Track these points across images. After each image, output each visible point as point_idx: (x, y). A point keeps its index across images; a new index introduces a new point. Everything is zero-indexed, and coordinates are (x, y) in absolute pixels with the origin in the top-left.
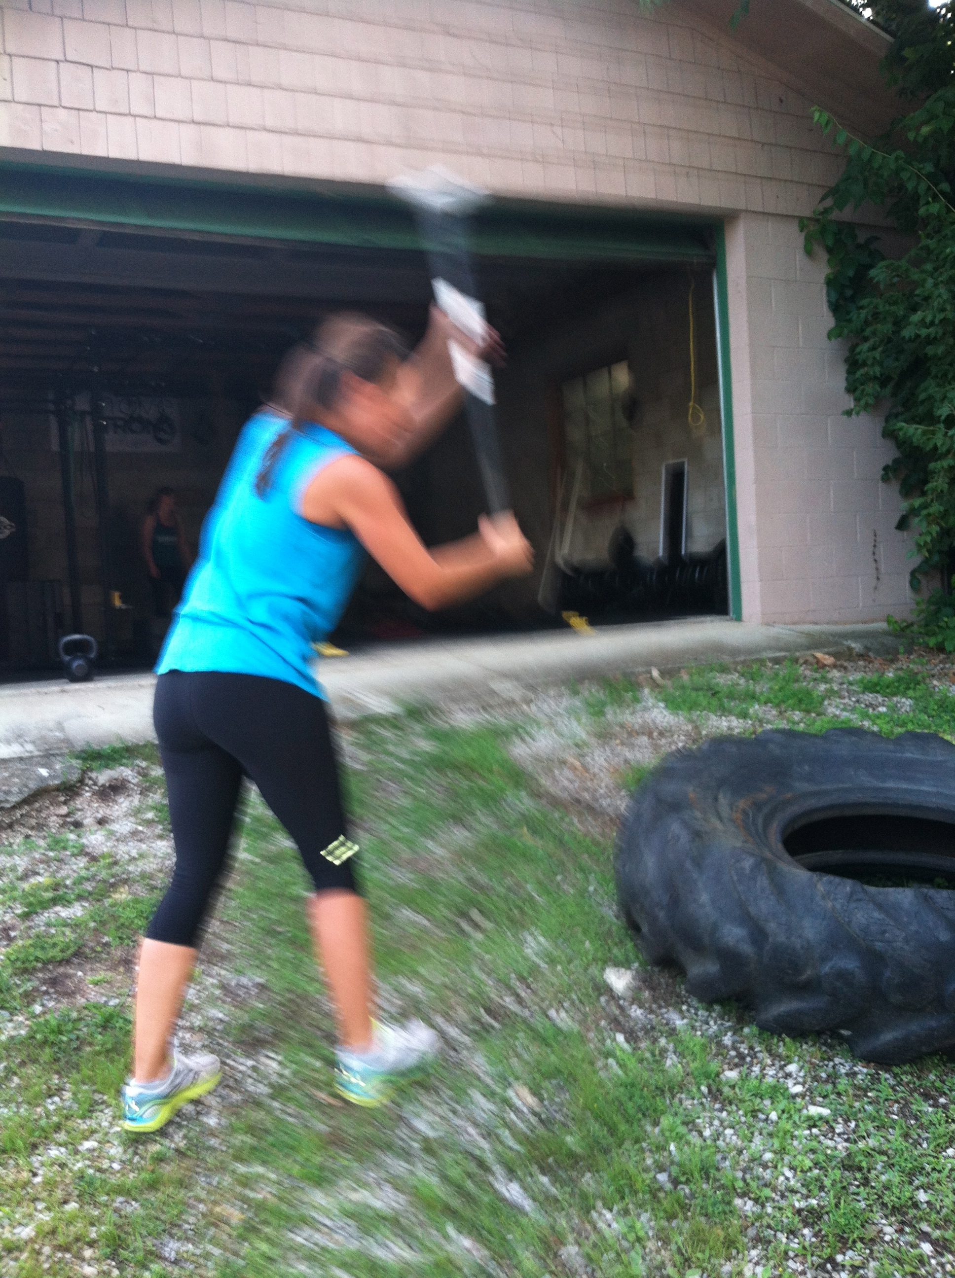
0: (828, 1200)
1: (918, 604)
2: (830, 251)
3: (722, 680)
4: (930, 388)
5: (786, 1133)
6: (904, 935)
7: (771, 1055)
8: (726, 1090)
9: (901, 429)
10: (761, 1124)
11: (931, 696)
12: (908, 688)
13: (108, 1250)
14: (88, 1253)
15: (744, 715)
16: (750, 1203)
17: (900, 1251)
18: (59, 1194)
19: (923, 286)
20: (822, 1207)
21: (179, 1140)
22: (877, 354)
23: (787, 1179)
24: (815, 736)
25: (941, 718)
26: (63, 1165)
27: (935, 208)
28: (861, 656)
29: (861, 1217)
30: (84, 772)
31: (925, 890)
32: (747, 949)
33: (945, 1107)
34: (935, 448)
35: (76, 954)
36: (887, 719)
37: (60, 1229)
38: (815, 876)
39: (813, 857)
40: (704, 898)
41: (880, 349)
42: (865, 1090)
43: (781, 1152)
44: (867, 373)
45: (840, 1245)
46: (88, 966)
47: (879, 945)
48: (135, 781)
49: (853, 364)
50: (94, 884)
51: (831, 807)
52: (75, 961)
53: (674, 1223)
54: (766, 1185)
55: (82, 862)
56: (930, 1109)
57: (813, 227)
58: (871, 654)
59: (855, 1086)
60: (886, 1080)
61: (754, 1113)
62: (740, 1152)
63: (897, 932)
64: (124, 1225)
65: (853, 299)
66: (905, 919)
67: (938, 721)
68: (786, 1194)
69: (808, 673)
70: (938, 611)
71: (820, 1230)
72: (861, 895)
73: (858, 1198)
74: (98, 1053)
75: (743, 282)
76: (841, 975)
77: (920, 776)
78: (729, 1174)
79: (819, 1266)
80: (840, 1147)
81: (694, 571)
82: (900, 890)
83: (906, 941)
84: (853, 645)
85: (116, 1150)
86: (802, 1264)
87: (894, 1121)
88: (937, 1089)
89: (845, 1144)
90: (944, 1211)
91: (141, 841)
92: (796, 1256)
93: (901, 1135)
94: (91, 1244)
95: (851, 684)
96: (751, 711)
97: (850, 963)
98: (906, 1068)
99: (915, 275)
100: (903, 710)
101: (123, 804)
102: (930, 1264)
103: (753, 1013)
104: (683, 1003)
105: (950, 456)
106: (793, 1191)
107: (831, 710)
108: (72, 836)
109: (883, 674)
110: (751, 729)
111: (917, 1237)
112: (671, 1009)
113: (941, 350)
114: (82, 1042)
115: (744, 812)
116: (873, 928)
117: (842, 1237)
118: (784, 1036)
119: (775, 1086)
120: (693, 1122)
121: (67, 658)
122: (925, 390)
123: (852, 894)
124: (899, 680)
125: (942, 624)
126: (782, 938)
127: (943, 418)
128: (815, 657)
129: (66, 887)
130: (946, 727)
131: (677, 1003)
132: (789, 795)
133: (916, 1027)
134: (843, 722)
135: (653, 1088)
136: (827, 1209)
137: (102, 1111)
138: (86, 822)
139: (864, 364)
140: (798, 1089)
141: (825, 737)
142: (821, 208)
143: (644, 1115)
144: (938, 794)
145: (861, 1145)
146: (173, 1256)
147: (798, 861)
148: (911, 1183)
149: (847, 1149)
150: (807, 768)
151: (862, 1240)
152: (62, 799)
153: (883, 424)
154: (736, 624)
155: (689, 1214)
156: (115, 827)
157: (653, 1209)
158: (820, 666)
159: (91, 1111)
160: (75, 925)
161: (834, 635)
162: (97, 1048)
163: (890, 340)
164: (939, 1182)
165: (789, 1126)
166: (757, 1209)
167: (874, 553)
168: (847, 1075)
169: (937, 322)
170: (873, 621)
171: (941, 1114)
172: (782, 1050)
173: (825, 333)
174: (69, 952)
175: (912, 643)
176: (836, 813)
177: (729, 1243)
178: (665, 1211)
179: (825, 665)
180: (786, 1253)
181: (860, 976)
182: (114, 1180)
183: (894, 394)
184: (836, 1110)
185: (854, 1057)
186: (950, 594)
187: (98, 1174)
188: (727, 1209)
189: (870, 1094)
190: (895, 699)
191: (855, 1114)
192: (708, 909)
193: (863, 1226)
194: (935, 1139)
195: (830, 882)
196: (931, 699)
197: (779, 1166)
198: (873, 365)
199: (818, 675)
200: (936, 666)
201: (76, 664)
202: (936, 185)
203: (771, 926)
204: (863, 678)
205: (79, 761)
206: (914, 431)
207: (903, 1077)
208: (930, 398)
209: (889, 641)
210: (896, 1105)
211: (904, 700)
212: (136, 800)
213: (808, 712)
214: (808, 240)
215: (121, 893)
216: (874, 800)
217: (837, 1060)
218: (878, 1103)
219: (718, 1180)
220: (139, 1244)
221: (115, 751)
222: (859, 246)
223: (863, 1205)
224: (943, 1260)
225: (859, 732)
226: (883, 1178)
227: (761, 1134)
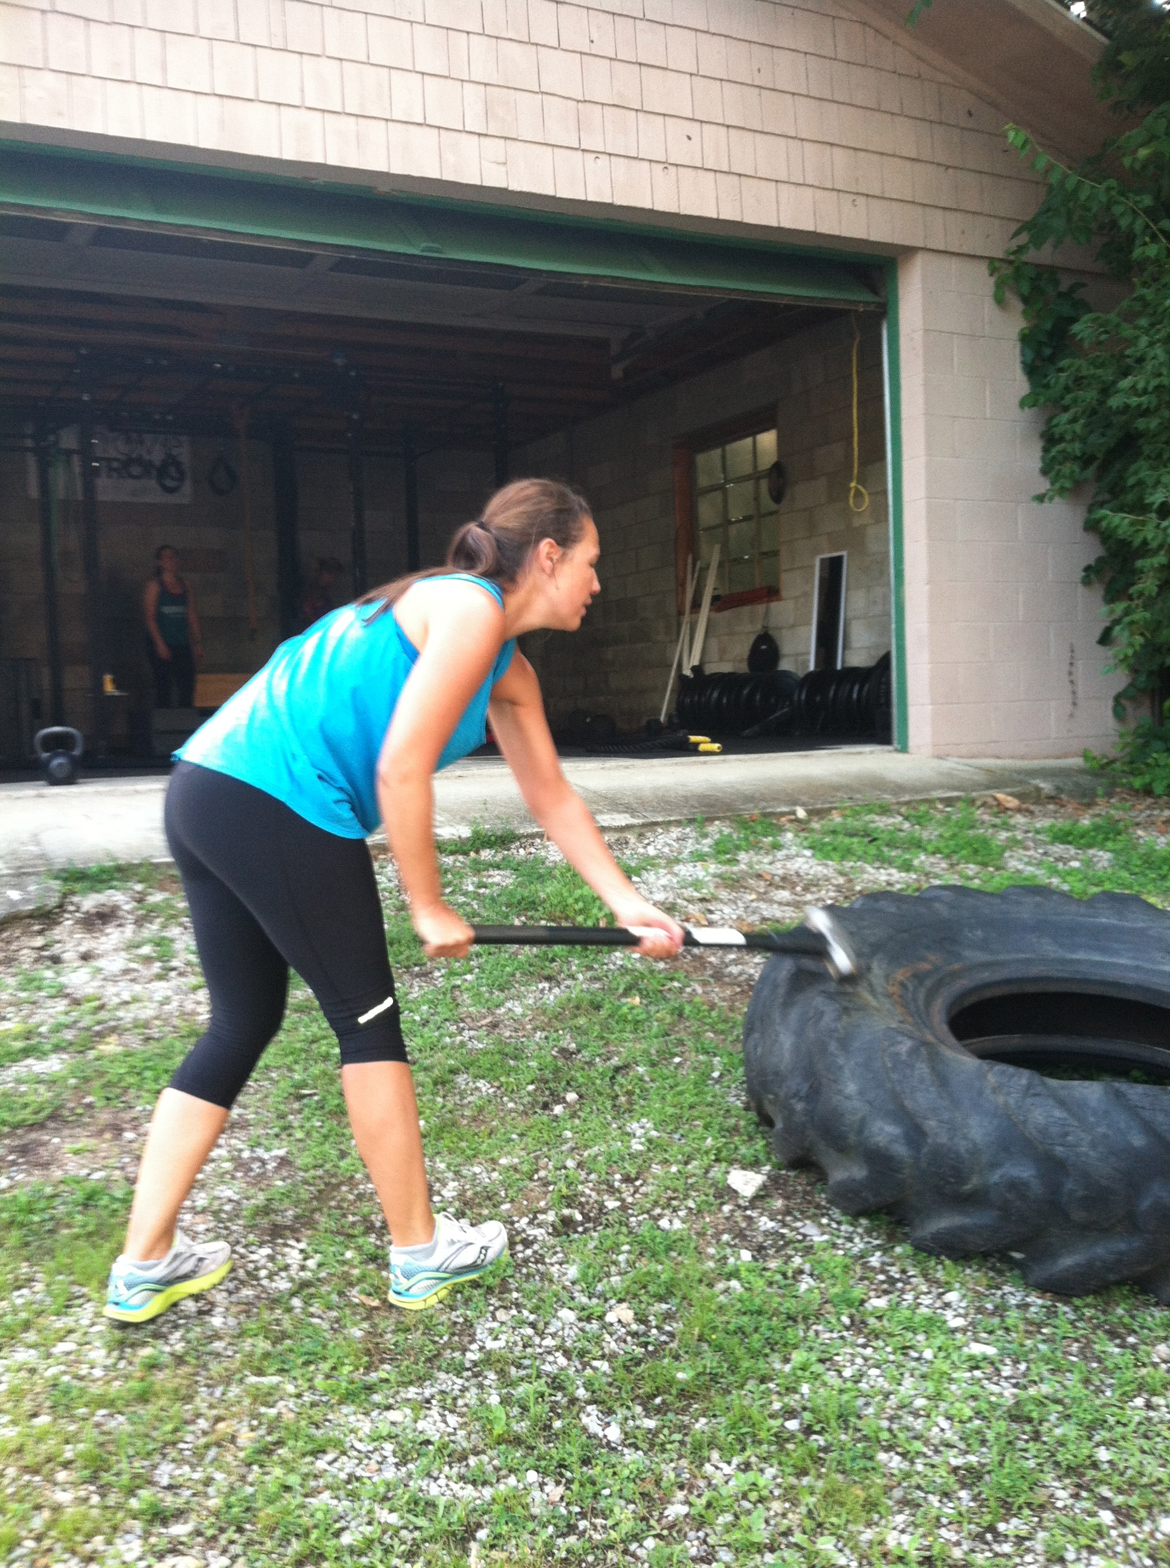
0: (990, 1456)
1: (1121, 736)
2: (1025, 300)
3: (882, 823)
4: (1142, 471)
5: (943, 1374)
6: (1090, 1138)
7: (927, 1280)
8: (872, 1321)
9: (1104, 518)
10: (914, 1364)
11: (1135, 848)
12: (1107, 839)
13: (87, 1473)
14: (62, 1476)
15: (907, 867)
16: (898, 1458)
17: (1074, 1519)
18: (27, 1405)
19: (1135, 345)
20: (983, 1465)
21: (176, 1343)
22: (1078, 427)
23: (942, 1430)
24: (991, 894)
25: (1145, 876)
26: (33, 1371)
27: (1152, 251)
28: (1051, 799)
29: (1029, 1478)
30: (65, 895)
31: (1117, 1084)
32: (901, 1150)
33: (1134, 1347)
34: (1145, 542)
35: (52, 1117)
36: (1080, 876)
37: (26, 1448)
38: (985, 1065)
39: (987, 1042)
40: (851, 1088)
41: (1082, 421)
42: (1039, 1326)
43: (936, 1397)
44: (1063, 451)
45: (1003, 1511)
46: (66, 1132)
47: (1059, 1150)
48: (127, 907)
49: (1050, 439)
50: (74, 1032)
51: (1008, 982)
52: (52, 1125)
53: (805, 1481)
54: (916, 1438)
55: (62, 1005)
56: (1117, 1350)
57: (1007, 270)
58: (1063, 796)
59: (1029, 1322)
60: (1065, 1313)
61: (905, 1349)
62: (887, 1396)
63: (1083, 1135)
64: (106, 1443)
65: (1052, 359)
66: (1092, 1119)
67: (1142, 880)
68: (941, 1448)
69: (986, 817)
70: (1146, 745)
71: (980, 1493)
72: (1039, 1089)
73: (1027, 1455)
74: (77, 1237)
75: (918, 336)
76: (1015, 1186)
77: (1115, 946)
78: (873, 1423)
79: (978, 1535)
80: (1006, 1393)
81: (852, 689)
82: (1087, 1083)
83: (1093, 1145)
84: (1042, 785)
85: (98, 1354)
86: (957, 1532)
87: (1073, 1363)
88: (1125, 1326)
89: (1015, 1391)
90: (1130, 1472)
91: (133, 980)
92: (950, 1523)
93: (1080, 1381)
94: (67, 1465)
95: (1038, 832)
96: (916, 862)
97: (1024, 1171)
98: (1090, 1300)
99: (1127, 331)
100: (1100, 865)
101: (113, 937)
102: (1109, 1536)
103: (907, 1229)
104: (823, 1215)
105: (1162, 552)
106: (950, 1446)
107: (1013, 864)
108: (49, 974)
109: (1077, 821)
110: (916, 886)
111: (1096, 1504)
112: (808, 1222)
113: (1153, 423)
114: (58, 1224)
115: (903, 985)
116: (1054, 1130)
117: (1006, 1502)
118: (943, 1257)
119: (930, 1319)
120: (830, 1359)
121: (45, 755)
122: (1136, 473)
123: (1029, 1087)
124: (1097, 828)
125: (1150, 761)
126: (943, 1139)
127: (1155, 506)
128: (995, 799)
129: (40, 1034)
130: (1150, 887)
131: (815, 1215)
132: (957, 966)
133: (1103, 1250)
134: (1026, 879)
135: (783, 1317)
136: (989, 1468)
137: (80, 1306)
138: (66, 956)
139: (1061, 439)
140: (960, 1322)
141: (1002, 896)
142: (1014, 244)
143: (772, 1349)
144: (1137, 968)
145: (1032, 1391)
146: (165, 1481)
147: (965, 1046)
148: (1090, 1439)
149: (1015, 1396)
150: (979, 933)
151: (1029, 1505)
152: (36, 928)
153: (1086, 514)
154: (900, 756)
155: (823, 1470)
156: (100, 963)
157: (780, 1464)
158: (1002, 809)
159: (68, 1307)
160: (52, 1083)
161: (1019, 772)
162: (76, 1230)
163: (1094, 412)
164: (1124, 1438)
165: (945, 1367)
166: (905, 1465)
167: (1070, 673)
168: (1018, 1306)
169: (1150, 389)
170: (1065, 756)
171: (1129, 1357)
172: (940, 1275)
173: (1017, 401)
174: (43, 1115)
175: (1114, 785)
176: (1014, 989)
177: (870, 1505)
178: (794, 1466)
179: (1008, 809)
180: (938, 1519)
181: (1037, 1188)
182: (95, 1389)
183: (1099, 478)
184: (1004, 1348)
185: (1027, 1285)
186: (1161, 724)
187: (75, 1382)
188: (869, 1464)
189: (1044, 1331)
190: (1091, 852)
191: (1026, 1354)
192: (856, 1104)
193: (1031, 1489)
194: (1121, 1386)
195: (1003, 1073)
196: (1133, 852)
197: (933, 1415)
198: (1072, 440)
199: (998, 821)
200: (1141, 811)
201: (56, 762)
202: (1156, 223)
203: (931, 1124)
204: (1053, 826)
205: (58, 882)
206: (1120, 521)
207: (1085, 1310)
208: (1140, 483)
209: (1085, 780)
210: (1076, 1345)
211: (1101, 853)
212: (129, 930)
213: (985, 865)
214: (1000, 285)
215: (108, 1044)
216: (1060, 975)
217: (1007, 1289)
218: (1053, 1341)
219: (859, 1430)
220: (124, 1465)
221: (103, 870)
222: (1060, 295)
223: (1032, 1463)
224: (1125, 1531)
225: (1043, 891)
226: (1058, 1432)
227: (912, 1376)
